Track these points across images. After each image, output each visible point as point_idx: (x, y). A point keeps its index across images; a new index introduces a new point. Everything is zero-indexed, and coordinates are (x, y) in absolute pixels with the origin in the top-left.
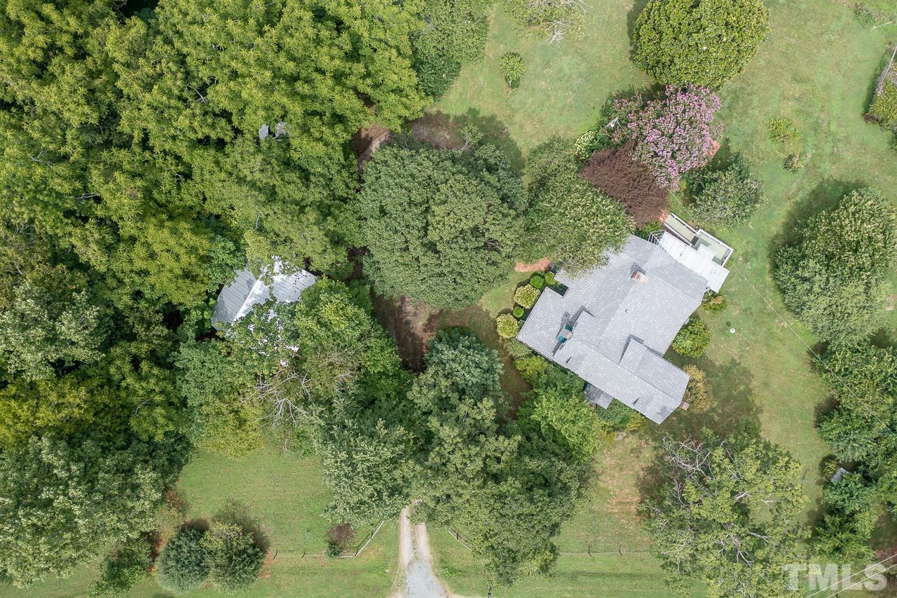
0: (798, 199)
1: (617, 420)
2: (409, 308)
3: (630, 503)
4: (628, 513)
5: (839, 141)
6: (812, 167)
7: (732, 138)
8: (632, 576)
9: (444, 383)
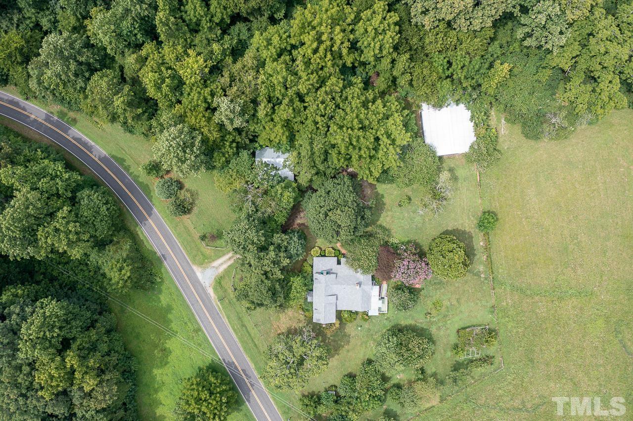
0: (417, 324)
1: (306, 308)
2: (302, 215)
3: (280, 330)
4: (277, 331)
5: (445, 326)
6: (431, 323)
7: (425, 290)
8: (255, 345)
9: (285, 243)
